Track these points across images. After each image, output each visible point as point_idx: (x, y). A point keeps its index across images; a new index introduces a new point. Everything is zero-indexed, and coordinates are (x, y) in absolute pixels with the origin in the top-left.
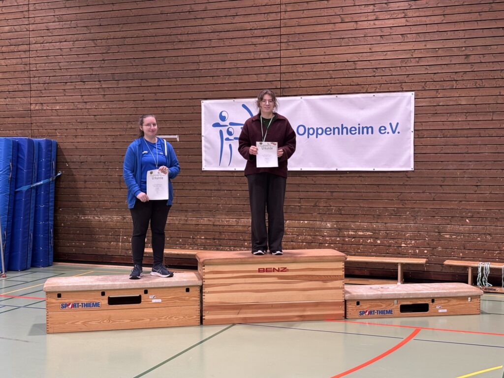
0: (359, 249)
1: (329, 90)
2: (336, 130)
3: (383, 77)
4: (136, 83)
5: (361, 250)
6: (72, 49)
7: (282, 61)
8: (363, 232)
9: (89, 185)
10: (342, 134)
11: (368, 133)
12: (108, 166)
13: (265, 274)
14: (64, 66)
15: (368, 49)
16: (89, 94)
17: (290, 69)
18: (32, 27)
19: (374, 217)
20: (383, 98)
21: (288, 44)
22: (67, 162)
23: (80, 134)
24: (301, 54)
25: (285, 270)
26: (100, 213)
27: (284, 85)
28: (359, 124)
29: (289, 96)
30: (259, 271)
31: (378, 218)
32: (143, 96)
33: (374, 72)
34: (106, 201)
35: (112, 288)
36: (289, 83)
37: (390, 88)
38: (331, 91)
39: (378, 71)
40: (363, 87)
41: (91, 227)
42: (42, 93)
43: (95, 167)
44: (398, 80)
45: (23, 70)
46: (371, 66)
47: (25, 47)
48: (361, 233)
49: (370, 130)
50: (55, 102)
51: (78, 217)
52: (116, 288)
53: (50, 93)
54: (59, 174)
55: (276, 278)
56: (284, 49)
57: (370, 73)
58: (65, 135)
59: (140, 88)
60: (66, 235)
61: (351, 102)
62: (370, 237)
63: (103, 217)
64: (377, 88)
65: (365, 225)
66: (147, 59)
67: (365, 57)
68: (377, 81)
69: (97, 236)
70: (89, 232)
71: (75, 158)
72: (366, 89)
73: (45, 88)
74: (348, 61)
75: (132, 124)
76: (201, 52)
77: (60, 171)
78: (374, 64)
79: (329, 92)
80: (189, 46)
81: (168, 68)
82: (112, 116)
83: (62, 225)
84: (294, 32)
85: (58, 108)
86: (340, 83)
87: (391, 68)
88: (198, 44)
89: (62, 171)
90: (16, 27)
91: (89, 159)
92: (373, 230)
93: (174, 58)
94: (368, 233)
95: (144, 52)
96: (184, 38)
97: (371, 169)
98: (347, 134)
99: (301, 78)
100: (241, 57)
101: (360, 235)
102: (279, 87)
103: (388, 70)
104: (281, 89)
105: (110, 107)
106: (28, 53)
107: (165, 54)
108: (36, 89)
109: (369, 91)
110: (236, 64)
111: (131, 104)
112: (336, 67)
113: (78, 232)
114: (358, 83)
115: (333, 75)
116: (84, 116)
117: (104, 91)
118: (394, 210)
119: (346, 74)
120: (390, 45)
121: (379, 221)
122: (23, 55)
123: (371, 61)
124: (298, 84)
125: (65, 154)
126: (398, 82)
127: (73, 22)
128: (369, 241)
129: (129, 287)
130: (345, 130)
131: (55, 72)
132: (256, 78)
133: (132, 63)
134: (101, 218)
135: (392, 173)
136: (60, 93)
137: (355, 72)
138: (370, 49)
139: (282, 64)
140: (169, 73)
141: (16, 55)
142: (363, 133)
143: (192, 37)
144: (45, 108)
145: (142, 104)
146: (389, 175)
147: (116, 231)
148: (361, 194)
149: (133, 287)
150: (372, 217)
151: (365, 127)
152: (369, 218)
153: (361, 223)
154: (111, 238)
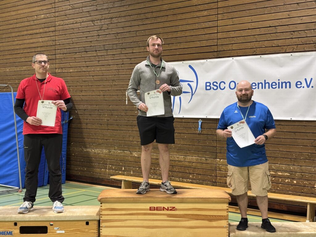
0: (278, 187)
1: (255, 51)
2: (260, 85)
3: (299, 39)
4: (118, 51)
5: (280, 188)
6: (80, 29)
7: (218, 29)
8: (282, 173)
9: (89, 126)
10: (265, 88)
11: (286, 87)
12: (101, 112)
13: (155, 212)
14: (75, 41)
15: (287, 15)
16: (90, 60)
17: (225, 35)
18: (57, 14)
19: (291, 160)
20: (299, 57)
21: (223, 15)
22: (76, 110)
23: (84, 90)
24: (233, 22)
25: (173, 209)
26: (95, 147)
27: (220, 48)
28: (279, 80)
29: (223, 57)
30: (150, 209)
31: (294, 162)
32: (123, 61)
33: (292, 34)
34: (99, 138)
35: (23, 220)
36: (224, 47)
37: (305, 49)
38: (256, 53)
39: (295, 34)
40: (282, 48)
41: (90, 157)
42: (62, 60)
43: (92, 113)
44: (312, 41)
45: (52, 44)
46: (290, 29)
47: (53, 29)
48: (280, 174)
49: (288, 84)
50: (70, 66)
51: (83, 149)
52: (25, 220)
53: (67, 60)
54: (71, 118)
55: (166, 216)
56: (220, 19)
57: (288, 36)
58: (75, 90)
59: (120, 55)
60: (75, 162)
61: (273, 61)
62: (288, 177)
63: (97, 150)
64: (294, 48)
65: (284, 167)
66: (126, 33)
67: (284, 22)
68: (294, 42)
69: (93, 164)
70: (88, 160)
71: (81, 107)
72: (285, 50)
73: (64, 57)
74: (270, 27)
75: (115, 81)
76: (161, 25)
77: (72, 116)
78: (292, 28)
79: (255, 53)
80: (153, 22)
81: (139, 39)
82: (103, 76)
83: (73, 154)
84: (228, 5)
85: (71, 71)
86: (264, 45)
87: (306, 31)
88: (159, 20)
89: (73, 116)
90: (48, 15)
91: (89, 107)
92: (290, 171)
93: (143, 31)
94: (286, 174)
95: (124, 28)
96: (149, 15)
97: (289, 119)
98: (269, 88)
99: (233, 42)
100: (188, 27)
101: (279, 175)
102: (216, 51)
103: (304, 33)
104: (218, 52)
105: (102, 70)
106: (54, 33)
107: (136, 28)
108: (58, 58)
109: (288, 51)
110: (185, 34)
111: (115, 67)
112: (261, 32)
113: (82, 160)
114: (278, 45)
115: (258, 39)
116: (87, 77)
117: (99, 58)
118: (308, 155)
119: (269, 37)
120: (305, 11)
121: (295, 164)
122: (51, 34)
123: (289, 26)
124: (230, 47)
125: (75, 104)
126: (312, 42)
127: (80, 9)
128: (287, 181)
129: (37, 220)
130: (267, 85)
131: (70, 45)
132: (199, 44)
133: (116, 37)
134: (96, 151)
135: (306, 123)
136: (72, 60)
137: (276, 35)
138: (289, 15)
139: (218, 32)
140: (140, 43)
141: (48, 34)
142: (282, 87)
143: (155, 15)
144: (64, 71)
145: (122, 67)
146: (304, 124)
147: (105, 161)
148: (280, 140)
149: (40, 220)
150: (289, 160)
151: (284, 82)
152: (287, 161)
153: (280, 165)
154: (102, 166)
